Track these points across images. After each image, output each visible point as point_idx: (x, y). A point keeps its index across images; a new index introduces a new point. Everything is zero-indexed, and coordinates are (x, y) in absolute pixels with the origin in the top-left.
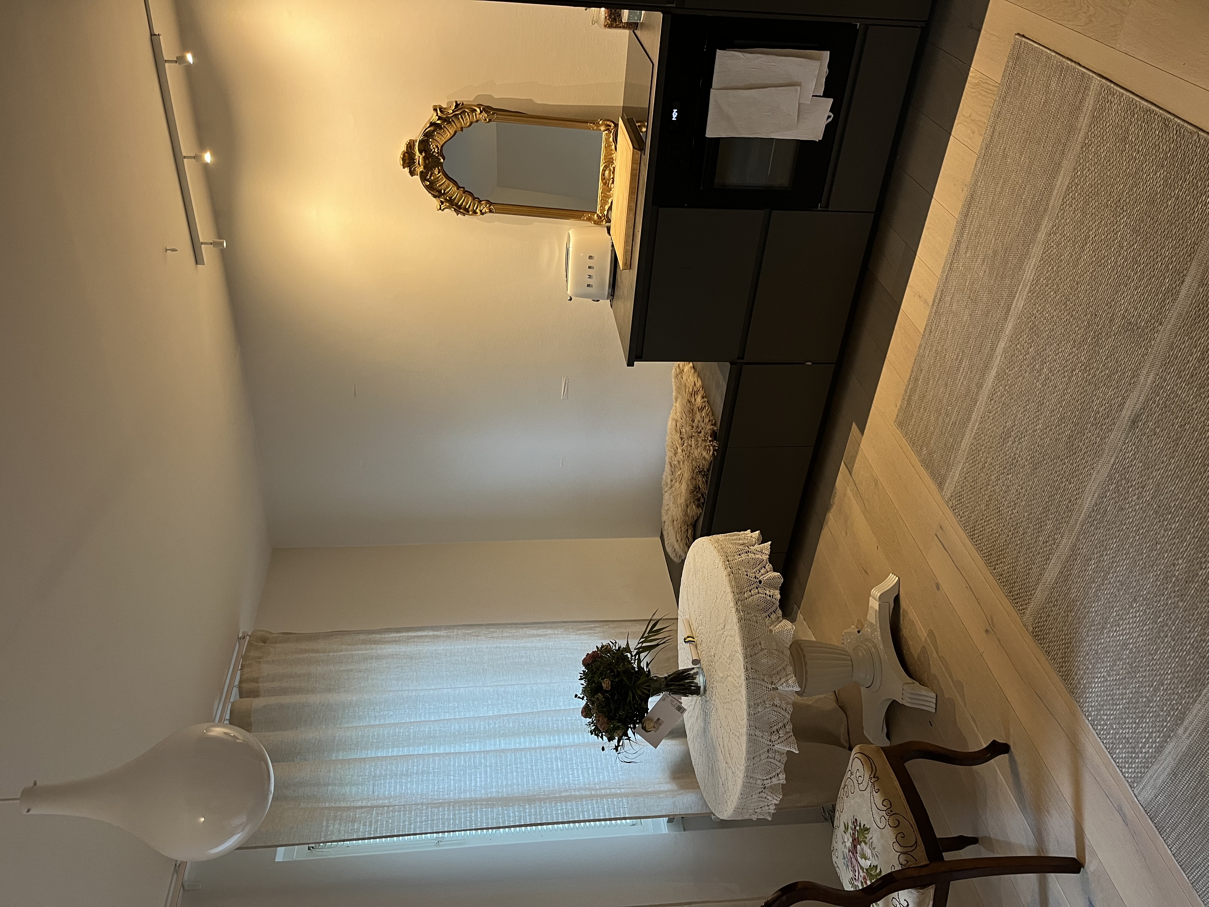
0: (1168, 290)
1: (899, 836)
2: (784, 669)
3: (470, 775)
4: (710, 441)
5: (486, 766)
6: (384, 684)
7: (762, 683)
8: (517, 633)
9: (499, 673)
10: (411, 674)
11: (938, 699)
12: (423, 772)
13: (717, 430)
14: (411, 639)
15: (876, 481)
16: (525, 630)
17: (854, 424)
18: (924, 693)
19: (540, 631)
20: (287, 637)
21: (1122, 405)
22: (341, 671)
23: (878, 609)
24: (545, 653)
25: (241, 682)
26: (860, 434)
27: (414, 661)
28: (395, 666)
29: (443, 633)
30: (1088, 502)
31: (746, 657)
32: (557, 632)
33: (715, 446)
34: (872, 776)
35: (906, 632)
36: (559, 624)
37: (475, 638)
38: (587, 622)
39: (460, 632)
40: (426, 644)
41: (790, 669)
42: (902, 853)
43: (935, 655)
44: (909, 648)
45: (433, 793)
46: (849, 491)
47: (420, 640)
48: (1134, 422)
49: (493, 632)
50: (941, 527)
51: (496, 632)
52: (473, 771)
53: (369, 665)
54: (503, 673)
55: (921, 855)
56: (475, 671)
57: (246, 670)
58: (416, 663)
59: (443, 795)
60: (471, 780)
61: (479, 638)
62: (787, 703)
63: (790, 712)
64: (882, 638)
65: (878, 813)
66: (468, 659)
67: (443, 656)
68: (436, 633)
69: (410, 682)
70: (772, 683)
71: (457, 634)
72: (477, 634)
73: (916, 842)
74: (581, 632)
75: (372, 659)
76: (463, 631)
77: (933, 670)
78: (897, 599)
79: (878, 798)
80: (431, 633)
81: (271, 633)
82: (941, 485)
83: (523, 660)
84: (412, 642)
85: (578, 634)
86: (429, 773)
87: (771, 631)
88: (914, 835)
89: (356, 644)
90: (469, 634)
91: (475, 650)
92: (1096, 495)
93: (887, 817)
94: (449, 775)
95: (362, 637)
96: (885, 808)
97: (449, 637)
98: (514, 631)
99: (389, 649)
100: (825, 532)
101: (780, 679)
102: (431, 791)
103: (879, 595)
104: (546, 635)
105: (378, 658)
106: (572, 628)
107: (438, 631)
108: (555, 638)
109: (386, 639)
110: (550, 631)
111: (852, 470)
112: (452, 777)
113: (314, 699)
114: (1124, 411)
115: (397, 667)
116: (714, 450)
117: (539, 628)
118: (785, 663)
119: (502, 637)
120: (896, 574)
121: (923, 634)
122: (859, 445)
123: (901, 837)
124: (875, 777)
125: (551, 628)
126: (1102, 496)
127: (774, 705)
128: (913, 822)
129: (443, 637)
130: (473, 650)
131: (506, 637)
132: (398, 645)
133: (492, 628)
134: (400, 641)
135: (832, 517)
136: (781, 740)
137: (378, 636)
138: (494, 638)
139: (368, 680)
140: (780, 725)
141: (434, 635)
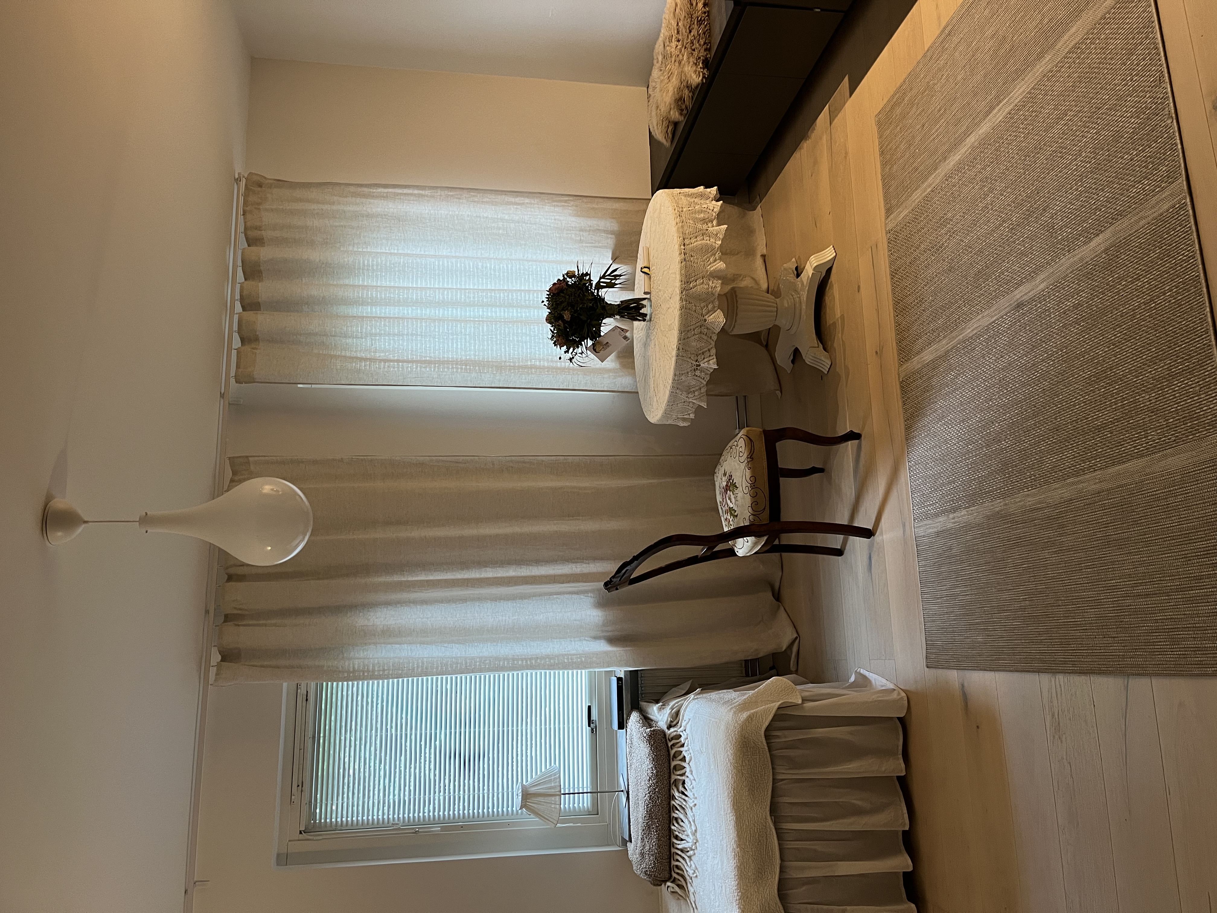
0: (1086, 230)
1: (754, 504)
2: (709, 350)
3: (452, 339)
4: (701, 68)
5: (465, 335)
6: (375, 242)
7: (689, 360)
8: (497, 200)
9: (479, 241)
10: (399, 235)
11: (832, 366)
12: (412, 335)
13: (710, 58)
14: (397, 196)
15: (846, 153)
16: (503, 196)
17: (847, 76)
18: (823, 358)
19: (518, 199)
20: (280, 184)
21: (1019, 284)
22: (336, 227)
23: (810, 276)
24: (521, 227)
25: (246, 229)
26: (848, 94)
27: (401, 223)
28: (384, 225)
29: (427, 192)
30: (968, 332)
31: (680, 340)
32: (533, 202)
33: (705, 74)
34: (749, 456)
35: (827, 299)
36: (535, 195)
37: (457, 200)
38: (562, 195)
39: (443, 193)
40: (412, 202)
41: (713, 351)
42: (752, 514)
43: (840, 335)
44: (825, 313)
45: (421, 351)
46: (825, 137)
47: (407, 198)
48: (1019, 306)
49: (474, 196)
50: (877, 245)
51: (477, 196)
52: (455, 336)
53: (361, 223)
54: (482, 241)
55: (765, 517)
56: (457, 237)
57: (248, 216)
58: (403, 224)
59: (430, 353)
60: (452, 344)
61: (461, 201)
62: (706, 374)
63: (707, 380)
64: (807, 298)
65: (746, 484)
66: (450, 226)
67: (428, 221)
68: (421, 192)
69: (398, 242)
70: (696, 361)
71: (441, 195)
72: (459, 196)
73: (764, 509)
74: (555, 203)
75: (363, 217)
76: (446, 192)
77: (835, 345)
78: (829, 271)
79: (748, 473)
80: (416, 192)
81: (265, 178)
82: (889, 211)
83: (501, 232)
84: (398, 199)
85: (553, 206)
86: (417, 335)
87: (705, 320)
88: (765, 502)
89: (346, 197)
90: (452, 196)
91: (457, 217)
92: (975, 332)
93: (750, 489)
94: (434, 338)
95: (352, 189)
96: (751, 483)
97: (432, 197)
98: (494, 197)
99: (378, 207)
100: (796, 155)
101: (704, 359)
102: (420, 349)
103: (815, 265)
104: (523, 204)
105: (369, 216)
106: (547, 199)
107: (422, 190)
108: (531, 208)
109: (375, 194)
110: (527, 201)
111: (833, 120)
112: (437, 340)
113: (315, 255)
114: (1017, 292)
115: (386, 227)
116: (704, 77)
117: (517, 196)
118: (711, 346)
119: (482, 202)
120: (835, 247)
121: (838, 314)
122: (845, 104)
123: (755, 504)
124: (751, 457)
125: (527, 197)
126: (978, 336)
127: (695, 375)
128: (767, 495)
129: (427, 196)
130: (455, 217)
131: (487, 202)
132: (386, 202)
133: (474, 192)
134: (387, 197)
135: (806, 145)
136: (695, 397)
137: (366, 190)
138: (475, 202)
139: (360, 238)
140: (697, 388)
141: (418, 194)
